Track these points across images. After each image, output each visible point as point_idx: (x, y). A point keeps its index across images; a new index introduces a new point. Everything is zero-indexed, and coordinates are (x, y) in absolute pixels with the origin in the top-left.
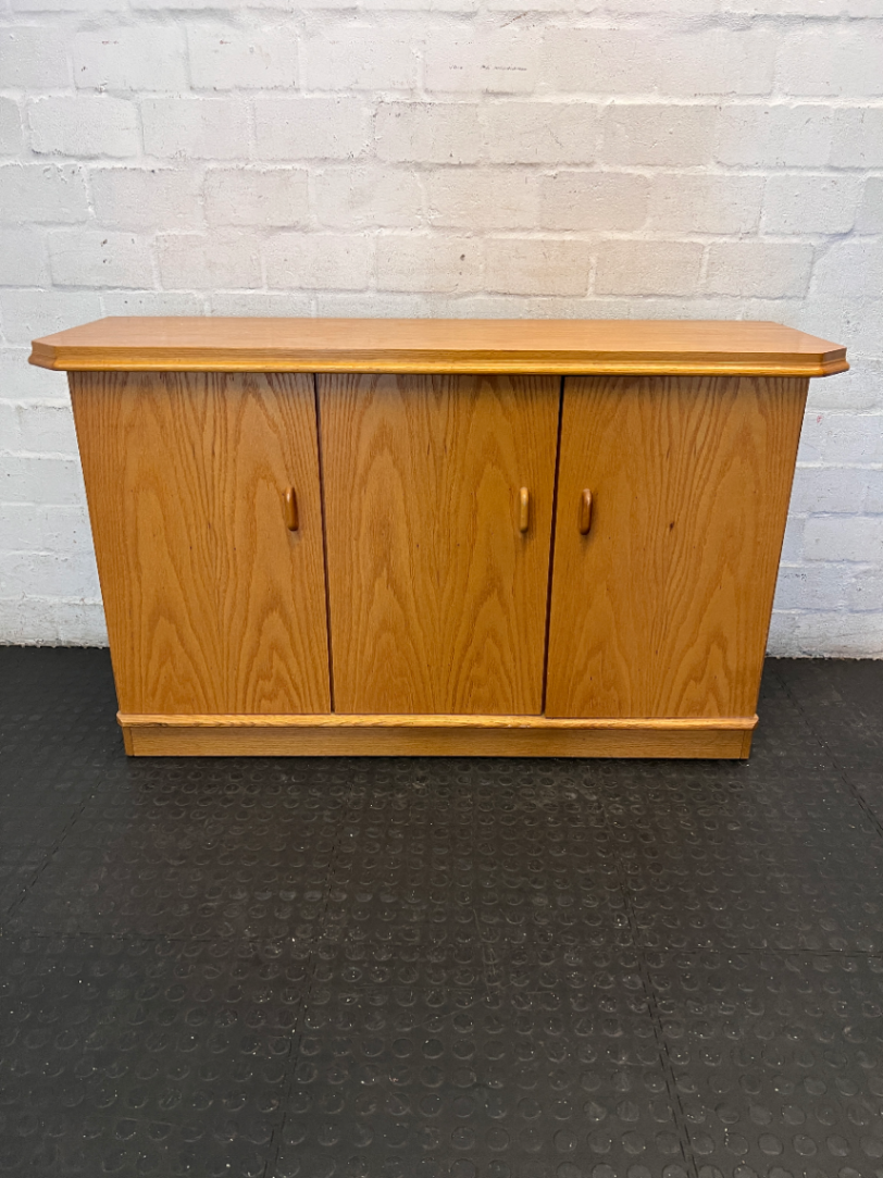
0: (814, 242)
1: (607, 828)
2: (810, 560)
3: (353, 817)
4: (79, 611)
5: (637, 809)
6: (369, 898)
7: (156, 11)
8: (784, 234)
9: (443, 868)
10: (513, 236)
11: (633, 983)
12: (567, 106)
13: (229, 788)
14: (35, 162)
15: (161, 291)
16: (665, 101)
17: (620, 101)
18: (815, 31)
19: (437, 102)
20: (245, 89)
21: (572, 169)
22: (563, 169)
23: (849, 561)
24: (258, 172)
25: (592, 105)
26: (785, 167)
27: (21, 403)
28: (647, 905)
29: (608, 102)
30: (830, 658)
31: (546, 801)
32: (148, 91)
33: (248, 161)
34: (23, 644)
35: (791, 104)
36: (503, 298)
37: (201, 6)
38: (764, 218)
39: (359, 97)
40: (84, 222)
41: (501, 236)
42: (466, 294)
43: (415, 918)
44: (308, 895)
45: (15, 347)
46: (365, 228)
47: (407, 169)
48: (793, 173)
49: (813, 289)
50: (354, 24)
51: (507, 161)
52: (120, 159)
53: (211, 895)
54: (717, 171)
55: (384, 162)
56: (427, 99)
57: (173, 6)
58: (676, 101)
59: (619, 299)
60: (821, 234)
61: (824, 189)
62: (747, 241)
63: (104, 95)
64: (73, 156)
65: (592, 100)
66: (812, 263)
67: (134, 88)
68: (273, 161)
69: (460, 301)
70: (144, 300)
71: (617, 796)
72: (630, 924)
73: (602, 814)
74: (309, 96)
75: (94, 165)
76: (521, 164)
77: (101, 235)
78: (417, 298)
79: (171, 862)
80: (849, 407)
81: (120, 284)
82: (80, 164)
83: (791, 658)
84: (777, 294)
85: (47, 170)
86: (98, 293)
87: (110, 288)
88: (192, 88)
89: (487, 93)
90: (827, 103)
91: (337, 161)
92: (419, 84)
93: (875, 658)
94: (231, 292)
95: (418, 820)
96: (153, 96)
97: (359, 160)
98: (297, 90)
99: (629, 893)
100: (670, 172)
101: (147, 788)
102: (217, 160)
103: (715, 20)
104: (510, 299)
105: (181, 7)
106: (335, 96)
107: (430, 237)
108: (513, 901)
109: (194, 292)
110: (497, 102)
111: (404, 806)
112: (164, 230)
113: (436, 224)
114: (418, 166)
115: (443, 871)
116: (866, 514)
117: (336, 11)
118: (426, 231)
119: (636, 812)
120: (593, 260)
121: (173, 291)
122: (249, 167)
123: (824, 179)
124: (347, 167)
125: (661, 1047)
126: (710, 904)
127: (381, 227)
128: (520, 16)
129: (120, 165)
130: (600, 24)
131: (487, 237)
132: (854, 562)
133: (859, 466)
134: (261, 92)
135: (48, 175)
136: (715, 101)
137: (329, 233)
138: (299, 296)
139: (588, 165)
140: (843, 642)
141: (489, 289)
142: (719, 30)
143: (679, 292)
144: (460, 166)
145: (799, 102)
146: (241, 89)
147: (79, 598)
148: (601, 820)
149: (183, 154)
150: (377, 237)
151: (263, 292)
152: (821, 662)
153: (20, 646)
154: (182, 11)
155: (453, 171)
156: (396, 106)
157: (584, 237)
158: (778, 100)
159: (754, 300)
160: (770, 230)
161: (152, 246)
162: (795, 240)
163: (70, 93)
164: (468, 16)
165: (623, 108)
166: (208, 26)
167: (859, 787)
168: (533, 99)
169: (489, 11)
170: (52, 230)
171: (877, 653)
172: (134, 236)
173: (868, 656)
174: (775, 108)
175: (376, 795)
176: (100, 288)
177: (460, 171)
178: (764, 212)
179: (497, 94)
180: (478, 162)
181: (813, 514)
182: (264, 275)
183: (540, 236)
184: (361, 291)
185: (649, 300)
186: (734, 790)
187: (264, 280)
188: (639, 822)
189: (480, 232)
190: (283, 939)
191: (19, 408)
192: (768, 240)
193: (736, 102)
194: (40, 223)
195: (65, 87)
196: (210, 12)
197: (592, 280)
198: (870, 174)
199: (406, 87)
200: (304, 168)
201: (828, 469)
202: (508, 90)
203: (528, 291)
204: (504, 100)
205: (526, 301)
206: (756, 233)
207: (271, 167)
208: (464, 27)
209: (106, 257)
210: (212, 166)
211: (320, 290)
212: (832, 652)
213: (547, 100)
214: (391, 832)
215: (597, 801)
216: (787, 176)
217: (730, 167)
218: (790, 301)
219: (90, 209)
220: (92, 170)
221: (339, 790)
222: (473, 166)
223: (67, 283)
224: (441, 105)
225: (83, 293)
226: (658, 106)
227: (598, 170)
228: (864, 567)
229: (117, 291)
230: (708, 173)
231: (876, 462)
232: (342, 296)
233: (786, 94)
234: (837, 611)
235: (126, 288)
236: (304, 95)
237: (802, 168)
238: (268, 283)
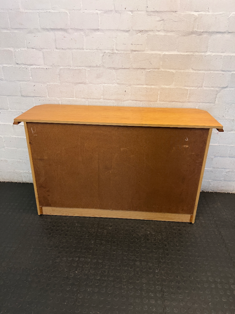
0: (217, 89)
1: (156, 243)
2: (214, 168)
3: (93, 237)
4: (28, 174)
5: (164, 237)
6: (96, 260)
7: (47, 29)
8: (209, 87)
9: (114, 253)
10: (138, 86)
11: (158, 288)
12: (153, 54)
13: (63, 227)
14: (17, 66)
15: (49, 98)
16: (178, 53)
17: (167, 53)
18: (219, 35)
19: (119, 53)
20: (70, 49)
21: (154, 70)
22: (152, 70)
23: (224, 169)
24: (73, 69)
26: (210, 70)
28: (164, 266)
29: (164, 53)
30: (219, 192)
31: (142, 234)
32: (45, 49)
33: (70, 66)
34: (14, 182)
35: (212, 54)
36: (136, 102)
37: (59, 28)
39: (99, 51)
40: (29, 81)
41: (135, 86)
42: (126, 100)
43: (107, 267)
44: (81, 259)
45: (12, 110)
46: (100, 84)
47: (111, 69)
48: (212, 72)
49: (217, 101)
50: (98, 33)
51: (137, 67)
52: (39, 65)
53: (57, 258)
54: (192, 71)
55: (105, 67)
56: (116, 52)
57: (52, 28)
58: (182, 53)
59: (166, 102)
60: (219, 87)
61: (220, 76)
62: (199, 89)
63: (34, 50)
64: (26, 65)
65: (159, 53)
66: (217, 94)
67: (42, 48)
69: (125, 102)
70: (44, 100)
71: (160, 233)
72: (159, 271)
73: (155, 238)
74: (87, 51)
75: (32, 67)
76: (141, 68)
77: (34, 84)
78: (114, 101)
79: (48, 248)
80: (226, 130)
81: (38, 96)
82: (28, 67)
83: (209, 192)
84: (207, 102)
85: (20, 68)
86: (33, 98)
87: (36, 97)
88: (56, 48)
89: (132, 51)
90: (222, 54)
91: (93, 67)
92: (115, 48)
93: (231, 193)
94: (66, 98)
95: (109, 238)
96: (47, 50)
97: (99, 67)
98: (83, 49)
99: (160, 262)
100: (180, 71)
101: (43, 226)
102: (63, 66)
103: (192, 33)
104: (137, 102)
105: (54, 28)
106: (93, 51)
108: (131, 263)
109: (57, 98)
110: (135, 53)
111: (106, 234)
112: (49, 83)
113: (118, 83)
114: (114, 68)
115: (114, 254)
116: (229, 157)
117: (93, 29)
118: (116, 85)
119: (164, 238)
120: (159, 93)
121: (51, 98)
122: (71, 68)
123: (220, 73)
124: (96, 68)
125: (164, 306)
126: (180, 266)
127: (104, 83)
128: (141, 31)
129: (38, 67)
130: (162, 33)
131: (132, 86)
132: (226, 169)
133: (228, 145)
134: (74, 50)
135: (20, 69)
136: (192, 53)
137: (91, 84)
138: (83, 100)
139: (158, 69)
140: (222, 188)
141: (132, 99)
142: (194, 35)
143: (181, 101)
144: (125, 68)
145: (214, 54)
146: (69, 49)
147: (28, 171)
148: (155, 240)
149: (54, 64)
150: (103, 86)
151: (74, 99)
152: (216, 193)
153: (13, 182)
154: (54, 29)
155: (123, 70)
156: (109, 54)
157: (157, 87)
158: (208, 53)
159: (201, 103)
160: (205, 86)
161: (46, 87)
162: (212, 89)
163: (25, 49)
164: (128, 31)
165: (167, 55)
166: (60, 33)
167: (222, 232)
168: (144, 52)
169: (133, 30)
170: (21, 82)
171: (231, 191)
172: (42, 84)
173: (229, 192)
174: (208, 55)
175: (99, 230)
176: (33, 97)
177: (125, 70)
178: (204, 82)
179: (135, 51)
180: (130, 68)
181: (215, 156)
182: (75, 94)
183: (145, 86)
184: (99, 99)
185: (174, 103)
186: (189, 232)
187: (75, 96)
188: (165, 241)
189: (130, 85)
190: (74, 272)
191: (13, 125)
192: (205, 88)
193: (197, 54)
194: (18, 81)
195: (24, 47)
196: (61, 29)
197: (159, 97)
198: (232, 72)
199: (111, 49)
200: (85, 68)
201: (219, 146)
202: (137, 50)
203: (142, 100)
204: (137, 52)
205: (142, 102)
206: (202, 87)
207: (77, 68)
208: (127, 34)
209: (35, 89)
210: (61, 67)
211: (89, 99)
213: (148, 52)
214: (102, 242)
215: (155, 234)
216: (210, 72)
217: (195, 70)
218: (211, 104)
219: (31, 78)
220: (31, 68)
221: (90, 229)
222: (128, 69)
223: (25, 95)
224: (120, 53)
225: (29, 98)
226: (177, 55)
227: (161, 70)
228: (228, 170)
229: (37, 97)
230: (190, 71)
231: (232, 144)
232: (94, 100)
233: (211, 52)
234: (221, 181)
235: (40, 97)
236: (85, 50)
237: (215, 71)
238: (76, 97)
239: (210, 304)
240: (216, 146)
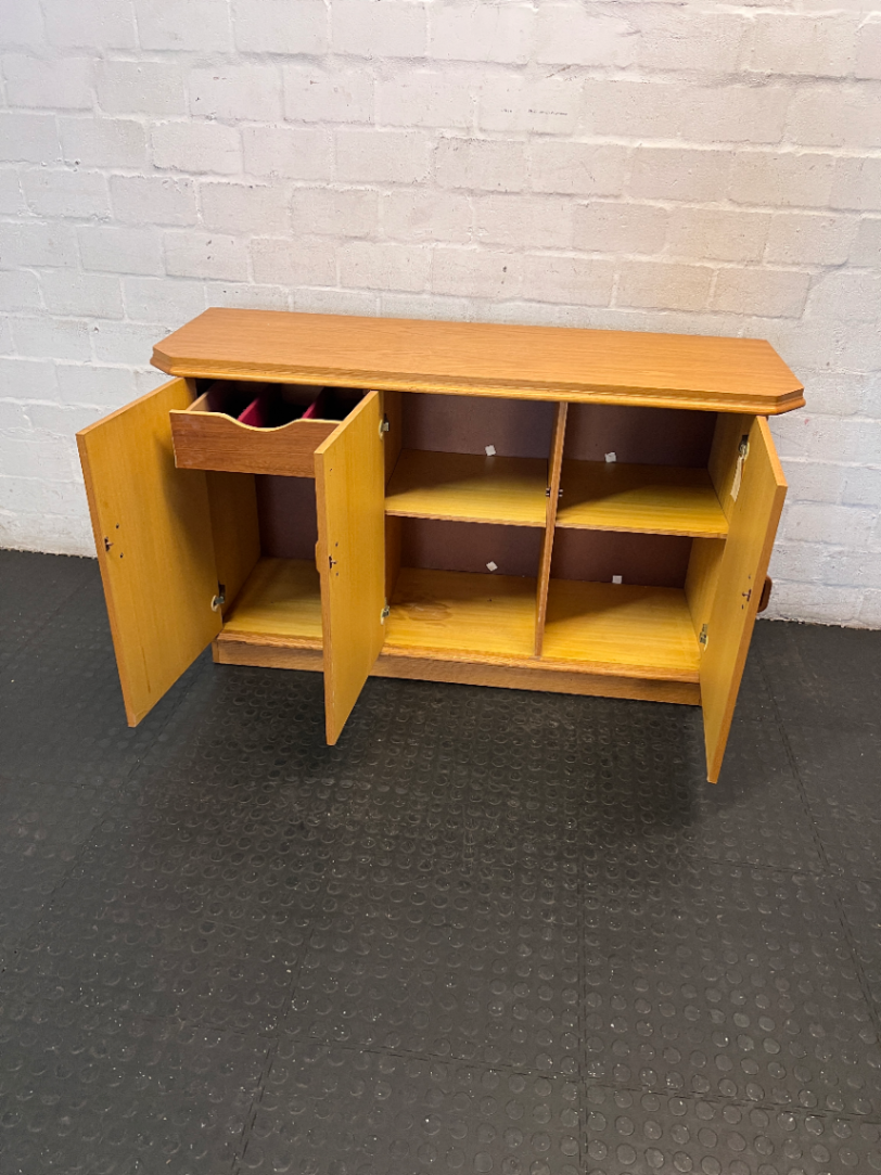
0: (812, 271)
1: (575, 752)
2: (791, 540)
3: (382, 726)
5: (604, 739)
6: (387, 789)
7: (258, 54)
8: (785, 264)
9: (445, 772)
10: (548, 253)
11: (570, 869)
12: (601, 146)
13: (290, 695)
14: (156, 175)
15: (253, 284)
16: (685, 146)
17: (646, 144)
18: (824, 89)
19: (489, 139)
20: (329, 122)
21: (602, 200)
22: (594, 200)
23: (826, 543)
24: (336, 191)
25: (622, 147)
26: (789, 206)
27: (137, 368)
28: (594, 814)
29: (636, 145)
30: (803, 623)
31: (533, 727)
32: (249, 120)
33: (328, 181)
35: (798, 152)
36: (538, 305)
37: (296, 51)
38: (767, 249)
39: (423, 132)
40: (193, 226)
41: (538, 253)
42: (507, 300)
43: (419, 807)
44: (342, 783)
45: (134, 323)
46: (423, 241)
47: (462, 194)
48: (796, 212)
49: (808, 311)
50: (422, 71)
51: (546, 190)
52: (225, 175)
53: (271, 776)
54: (726, 207)
55: (442, 187)
56: (481, 136)
57: (272, 50)
58: (696, 147)
59: (637, 311)
60: (817, 265)
61: (823, 227)
62: (751, 268)
63: (213, 122)
64: (187, 172)
65: (622, 142)
66: (809, 289)
67: (238, 117)
68: (351, 183)
69: (501, 306)
70: (239, 291)
71: (591, 727)
72: (578, 827)
73: (575, 741)
74: (383, 130)
75: (203, 179)
76: (558, 194)
77: (207, 236)
78: (464, 301)
79: (245, 749)
80: (834, 413)
81: (222, 277)
82: (192, 178)
84: (775, 314)
85: (166, 182)
86: (203, 283)
87: (212, 280)
88: (285, 119)
89: (532, 133)
90: (831, 152)
91: (401, 184)
92: (475, 124)
94: (311, 288)
95: (432, 733)
96: (253, 125)
97: (421, 185)
98: (373, 125)
99: (583, 804)
100: (687, 206)
101: (229, 690)
102: (304, 180)
103: (735, 78)
104: (543, 306)
105: (279, 52)
106: (404, 131)
107: (477, 251)
108: (493, 801)
109: (280, 286)
110: (541, 141)
111: (422, 721)
112: (258, 235)
113: (483, 240)
114: (471, 192)
115: (445, 775)
116: (844, 504)
117: (408, 59)
118: (475, 246)
119: (602, 741)
120: (616, 277)
121: (263, 285)
122: (330, 186)
123: (824, 218)
124: (411, 190)
125: (580, 913)
126: (643, 819)
127: (437, 240)
128: (565, 68)
129: (224, 180)
130: (634, 77)
131: (527, 253)
132: (831, 544)
133: (840, 463)
134: (342, 126)
135: (166, 186)
136: (729, 147)
137: (393, 244)
138: (366, 294)
139: (616, 197)
140: (816, 609)
141: (526, 297)
142: (738, 86)
143: (690, 308)
144: (506, 193)
145: (805, 151)
146: (326, 122)
148: (572, 746)
149: (276, 173)
150: (434, 249)
151: (337, 290)
152: (793, 624)
154: (280, 55)
155: (500, 197)
156: (454, 142)
157: (610, 258)
158: (786, 149)
159: (754, 318)
160: (772, 259)
161: (248, 247)
162: (794, 269)
163: (185, 119)
164: (520, 67)
165: (648, 150)
166: (299, 68)
167: (790, 737)
168: (572, 140)
169: (538, 64)
170: (168, 231)
172: (233, 238)
174: (784, 155)
175: (402, 710)
176: (205, 279)
177: (506, 197)
178: (768, 244)
179: (542, 134)
180: (522, 190)
181: (796, 500)
182: (338, 276)
183: (571, 255)
184: (418, 293)
186: (685, 731)
187: (338, 280)
188: (603, 749)
189: (522, 249)
190: (322, 813)
191: (137, 373)
192: (770, 267)
193: (749, 149)
194: (158, 225)
195: (182, 114)
196: (303, 57)
197: (615, 293)
198: (864, 216)
199: (464, 126)
200: (375, 189)
201: (811, 464)
202: (550, 131)
203: (560, 300)
204: (547, 139)
205: (557, 308)
206: (759, 262)
207: (348, 187)
208: (515, 76)
209: (210, 255)
210: (300, 184)
211: (384, 290)
212: (806, 618)
213: (584, 140)
214: (410, 741)
215: (574, 730)
216: (791, 214)
217: (740, 205)
218: (788, 321)
219: (199, 215)
220: (201, 184)
221: (374, 704)
222: (518, 193)
223: (178, 274)
224: (493, 141)
225: (190, 282)
226: (680, 150)
227: (625, 202)
228: (838, 549)
229: (219, 282)
230: (721, 209)
231: (854, 461)
232: (403, 296)
233: (794, 143)
234: (812, 583)
235: (226, 281)
236: (378, 128)
237: (804, 208)
238: (341, 283)
239: (718, 917)
240: (798, 464)
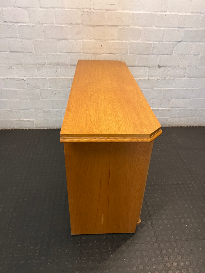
0: (174, 43)
2: (171, 108)
4: (19, 122)
8: (168, 41)
10: (112, 41)
12: (124, 13)
14: (5, 24)
15: (35, 53)
16: (144, 12)
17: (135, 12)
19: (96, 12)
20: (53, 8)
21: (125, 27)
22: (123, 27)
23: (178, 108)
24: (56, 27)
25: (129, 13)
26: (169, 27)
27: (4, 77)
29: (133, 13)
32: (31, 8)
33: (54, 24)
34: (7, 129)
35: (171, 14)
38: (164, 38)
39: (79, 10)
40: (17, 37)
41: (109, 41)
46: (80, 39)
47: (89, 26)
48: (170, 28)
49: (173, 53)
51: (111, 25)
52: (25, 23)
55: (84, 25)
56: (94, 11)
58: (147, 13)
59: (134, 55)
60: (175, 41)
61: (177, 32)
62: (161, 43)
63: (20, 8)
64: (14, 22)
65: (129, 12)
66: (174, 47)
67: (27, 7)
68: (60, 24)
69: (101, 55)
70: (31, 55)
74: (68, 10)
75: (18, 24)
76: (114, 26)
77: (21, 40)
78: (92, 55)
80: (180, 77)
81: (25, 51)
82: (15, 24)
83: (166, 127)
84: (166, 54)
85: (7, 26)
86: (21, 53)
87: (23, 52)
88: (41, 7)
89: (107, 10)
90: (178, 14)
91: (74, 24)
92: (92, 8)
93: (182, 126)
94: (51, 53)
96: (32, 9)
97: (79, 24)
100: (145, 28)
102: (47, 24)
104: (111, 55)
106: (73, 10)
107: (94, 41)
110: (109, 12)
112: (35, 39)
113: (96, 38)
114: (92, 26)
116: (182, 98)
118: (93, 40)
120: (129, 46)
121: (38, 53)
122: (54, 25)
123: (177, 30)
124: (76, 26)
127: (84, 39)
129: (25, 24)
131: (107, 41)
133: (181, 89)
134: (57, 8)
135: (8, 27)
136: (155, 13)
137: (72, 40)
138: (66, 54)
139: (128, 26)
140: (176, 123)
141: (107, 53)
143: (146, 53)
144: (101, 26)
145: (172, 13)
146: (52, 8)
147: (19, 119)
149: (39, 22)
150: (83, 41)
151: (58, 53)
152: (172, 127)
153: (6, 130)
155: (99, 27)
156: (87, 13)
157: (127, 42)
158: (168, 13)
159: (162, 55)
160: (165, 40)
161: (33, 43)
162: (170, 43)
163: (12, 8)
165: (136, 14)
167: (179, 153)
168: (116, 12)
170: (9, 39)
171: (183, 125)
172: (28, 40)
173: (181, 126)
174: (168, 14)
176: (21, 52)
177: (101, 27)
178: (164, 37)
179: (109, 10)
180: (105, 25)
181: (172, 98)
182: (58, 49)
183: (118, 41)
184: (79, 53)
185: (141, 55)
187: (58, 50)
189: (105, 40)
191: (4, 79)
192: (165, 42)
193: (159, 13)
194: (7, 37)
195: (11, 6)
197: (129, 51)
198: (186, 29)
199: (89, 8)
200: (67, 26)
201: (175, 89)
202: (111, 9)
203: (115, 53)
204: (111, 11)
205: (115, 55)
206: (162, 41)
207: (59, 25)
209: (22, 45)
210: (46, 25)
211: (71, 53)
212: (174, 125)
213: (120, 11)
216: (169, 29)
217: (158, 27)
218: (169, 55)
219: (18, 34)
220: (18, 26)
222: (103, 26)
223: (13, 51)
224: (97, 12)
225: (17, 53)
226: (143, 14)
227: (130, 27)
228: (181, 109)
229: (25, 53)
230: (153, 28)
231: (184, 88)
232: (75, 54)
233: (170, 11)
234: (176, 117)
235: (27, 52)
236: (66, 9)
237: (172, 27)
238: (59, 51)
240: (172, 90)
